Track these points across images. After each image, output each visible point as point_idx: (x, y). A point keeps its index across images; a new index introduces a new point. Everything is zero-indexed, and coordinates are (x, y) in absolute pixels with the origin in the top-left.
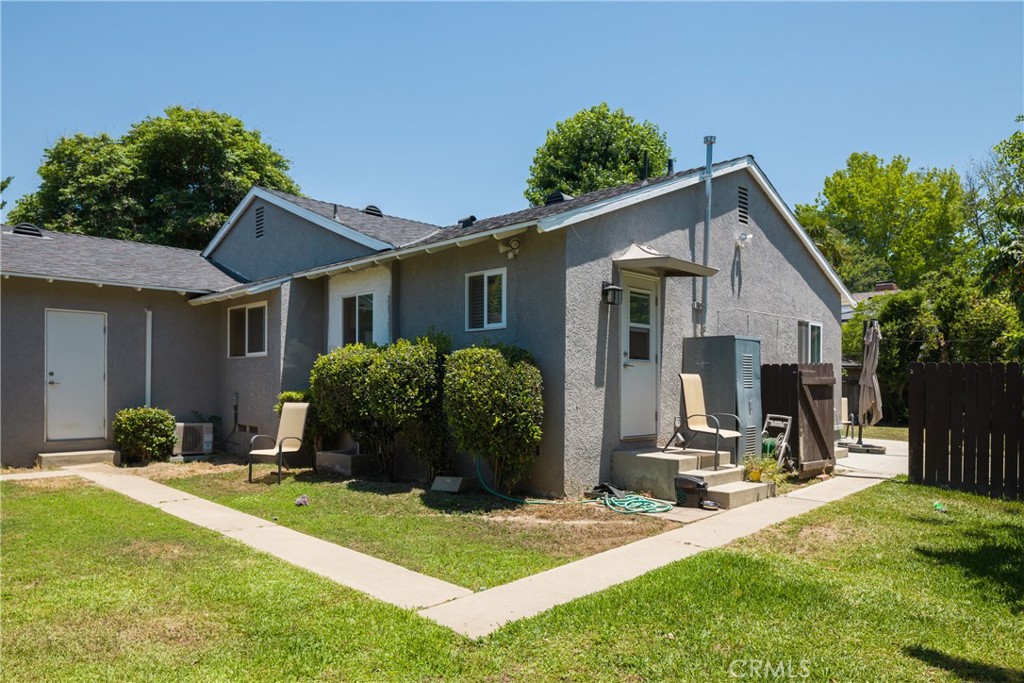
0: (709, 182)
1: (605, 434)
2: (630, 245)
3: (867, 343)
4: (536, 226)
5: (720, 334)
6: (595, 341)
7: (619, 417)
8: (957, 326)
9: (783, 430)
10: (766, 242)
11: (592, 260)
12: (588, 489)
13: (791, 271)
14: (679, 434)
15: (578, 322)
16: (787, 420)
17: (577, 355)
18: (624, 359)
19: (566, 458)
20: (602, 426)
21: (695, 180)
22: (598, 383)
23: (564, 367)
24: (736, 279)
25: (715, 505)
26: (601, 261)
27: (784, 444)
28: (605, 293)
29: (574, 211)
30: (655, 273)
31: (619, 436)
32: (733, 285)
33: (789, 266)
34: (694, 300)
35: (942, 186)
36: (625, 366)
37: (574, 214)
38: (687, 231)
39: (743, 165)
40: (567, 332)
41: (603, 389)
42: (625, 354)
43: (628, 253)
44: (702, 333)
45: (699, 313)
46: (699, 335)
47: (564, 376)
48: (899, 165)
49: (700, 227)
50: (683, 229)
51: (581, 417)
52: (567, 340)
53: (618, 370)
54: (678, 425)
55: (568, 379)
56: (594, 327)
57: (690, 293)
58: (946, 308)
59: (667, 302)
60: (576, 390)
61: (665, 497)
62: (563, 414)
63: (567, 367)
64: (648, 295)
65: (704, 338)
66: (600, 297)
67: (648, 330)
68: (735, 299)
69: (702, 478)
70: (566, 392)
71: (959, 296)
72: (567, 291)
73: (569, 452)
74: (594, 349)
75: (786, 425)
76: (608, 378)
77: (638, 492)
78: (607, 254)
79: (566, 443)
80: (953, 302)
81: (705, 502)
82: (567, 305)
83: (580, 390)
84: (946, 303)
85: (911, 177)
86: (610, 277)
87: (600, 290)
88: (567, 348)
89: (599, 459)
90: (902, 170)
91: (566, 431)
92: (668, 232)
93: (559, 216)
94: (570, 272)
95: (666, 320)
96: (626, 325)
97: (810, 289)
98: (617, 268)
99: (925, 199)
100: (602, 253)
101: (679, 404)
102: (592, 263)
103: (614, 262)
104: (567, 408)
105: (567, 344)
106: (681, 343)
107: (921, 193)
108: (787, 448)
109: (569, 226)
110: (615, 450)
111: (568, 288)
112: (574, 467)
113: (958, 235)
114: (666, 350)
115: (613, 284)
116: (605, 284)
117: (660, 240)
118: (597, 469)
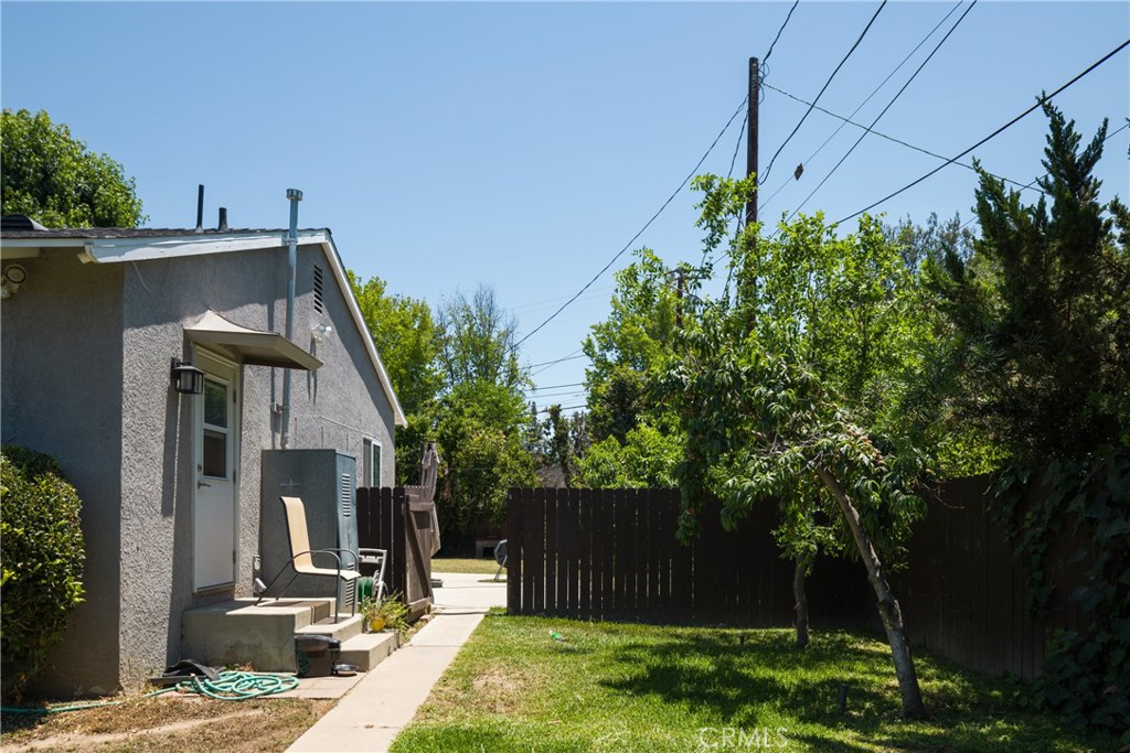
0: (293, 249)
1: (174, 588)
2: (204, 311)
3: (424, 467)
4: (82, 250)
5: (297, 448)
6: (162, 446)
7: (192, 559)
8: (460, 455)
9: (377, 567)
10: (337, 338)
11: (159, 323)
12: (152, 673)
13: (359, 381)
14: (258, 580)
15: (139, 415)
16: (381, 554)
17: (138, 466)
18: (198, 475)
19: (122, 629)
20: (170, 575)
21: (276, 242)
22: (166, 512)
23: (120, 485)
24: (312, 380)
25: (352, 669)
26: (170, 327)
27: (381, 583)
28: (175, 374)
29: (140, 241)
30: (232, 356)
31: (192, 589)
32: (309, 387)
33: (356, 372)
34: (273, 400)
35: (415, 316)
36: (199, 485)
37: (139, 246)
38: (266, 308)
39: (320, 238)
40: (124, 429)
41: (172, 520)
42: (200, 468)
43: (202, 322)
44: (283, 445)
45: (279, 418)
46: (279, 447)
47: (120, 498)
48: (376, 287)
49: (280, 305)
50: (262, 304)
51: (144, 563)
52: (124, 442)
53: (190, 491)
54: (257, 567)
55: (125, 503)
56: (161, 425)
57: (268, 390)
58: (449, 437)
59: (245, 398)
60: (136, 521)
61: (274, 667)
62: (117, 558)
63: (124, 484)
64: (224, 387)
65: (284, 451)
66: (167, 380)
67: (225, 435)
68: (311, 404)
69: (330, 635)
70: (123, 524)
71: (459, 426)
72: (125, 366)
73: (127, 619)
74: (160, 459)
75: (381, 560)
76: (178, 503)
77: (230, 666)
78: (176, 318)
79: (123, 605)
80: (455, 431)
81: (338, 667)
82: (125, 386)
83: (142, 520)
84: (449, 432)
85: (387, 301)
86: (181, 353)
87: (168, 370)
88: (124, 454)
89: (166, 625)
90: (380, 292)
91: (123, 587)
92: (247, 303)
93: (120, 242)
94: (131, 336)
95: (245, 424)
96: (200, 426)
97: (372, 403)
98: (191, 339)
99: (400, 327)
100: (170, 315)
101: (257, 539)
102: (159, 328)
103: (185, 331)
104: (124, 549)
105: (124, 448)
106: (259, 456)
107: (396, 321)
108: (384, 588)
109: (129, 262)
110: (187, 610)
111: (126, 360)
112: (132, 643)
113: (428, 366)
114: (244, 465)
115: (184, 364)
116: (174, 362)
117: (237, 312)
118: (164, 641)
